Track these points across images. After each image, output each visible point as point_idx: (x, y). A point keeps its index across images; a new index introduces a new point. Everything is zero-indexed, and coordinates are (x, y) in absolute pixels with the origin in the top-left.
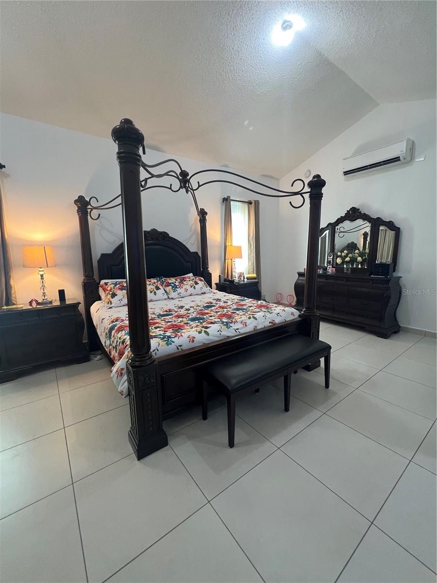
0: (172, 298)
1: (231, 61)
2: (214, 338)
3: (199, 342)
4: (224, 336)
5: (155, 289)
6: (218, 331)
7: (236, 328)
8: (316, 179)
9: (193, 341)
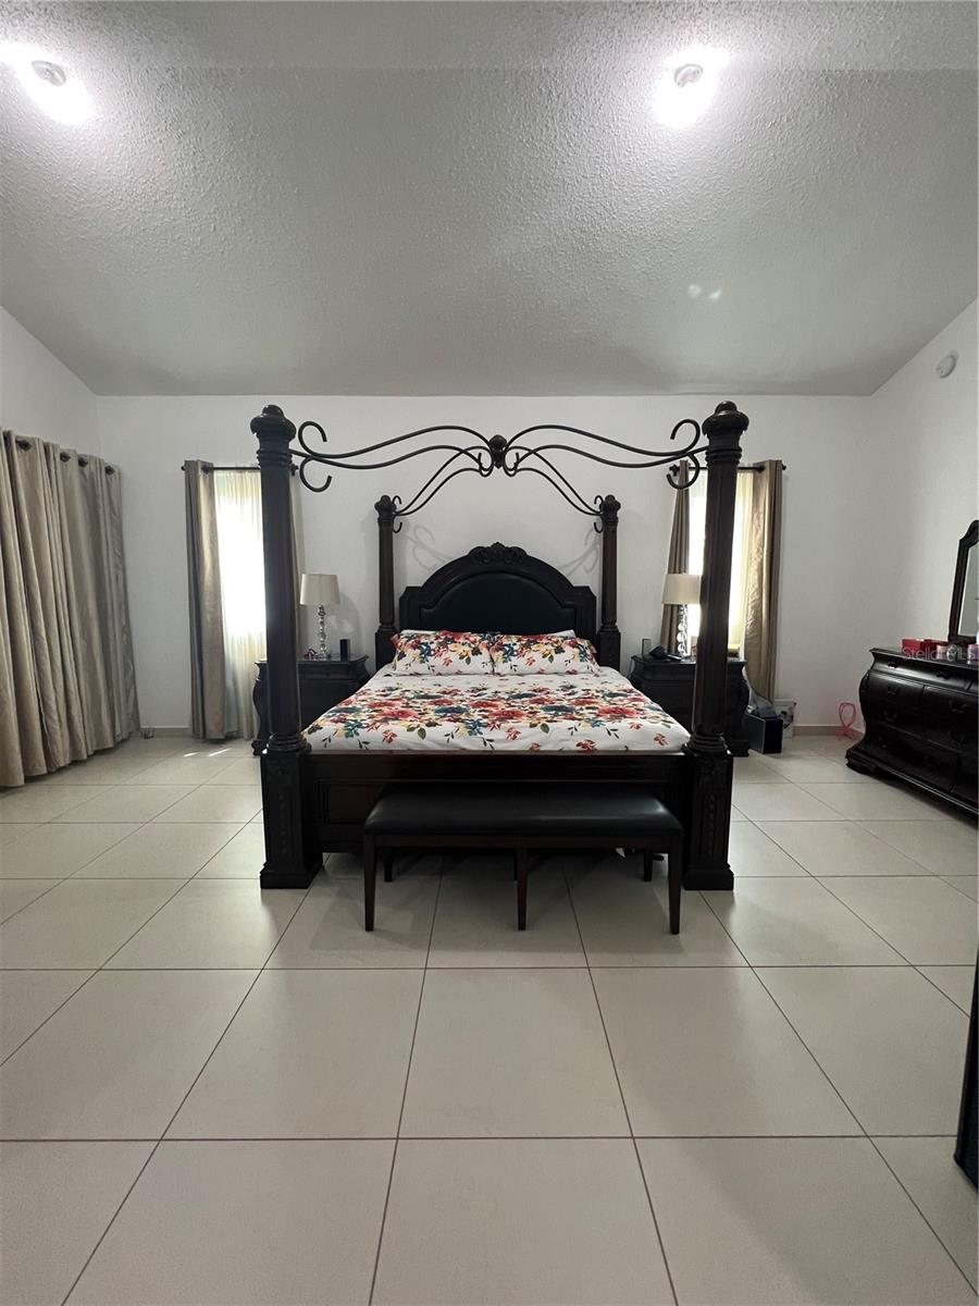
0: (499, 674)
1: (591, 199)
2: (432, 743)
3: (401, 745)
4: (453, 745)
5: (470, 654)
6: (447, 735)
7: (486, 737)
8: (723, 413)
9: (390, 740)
